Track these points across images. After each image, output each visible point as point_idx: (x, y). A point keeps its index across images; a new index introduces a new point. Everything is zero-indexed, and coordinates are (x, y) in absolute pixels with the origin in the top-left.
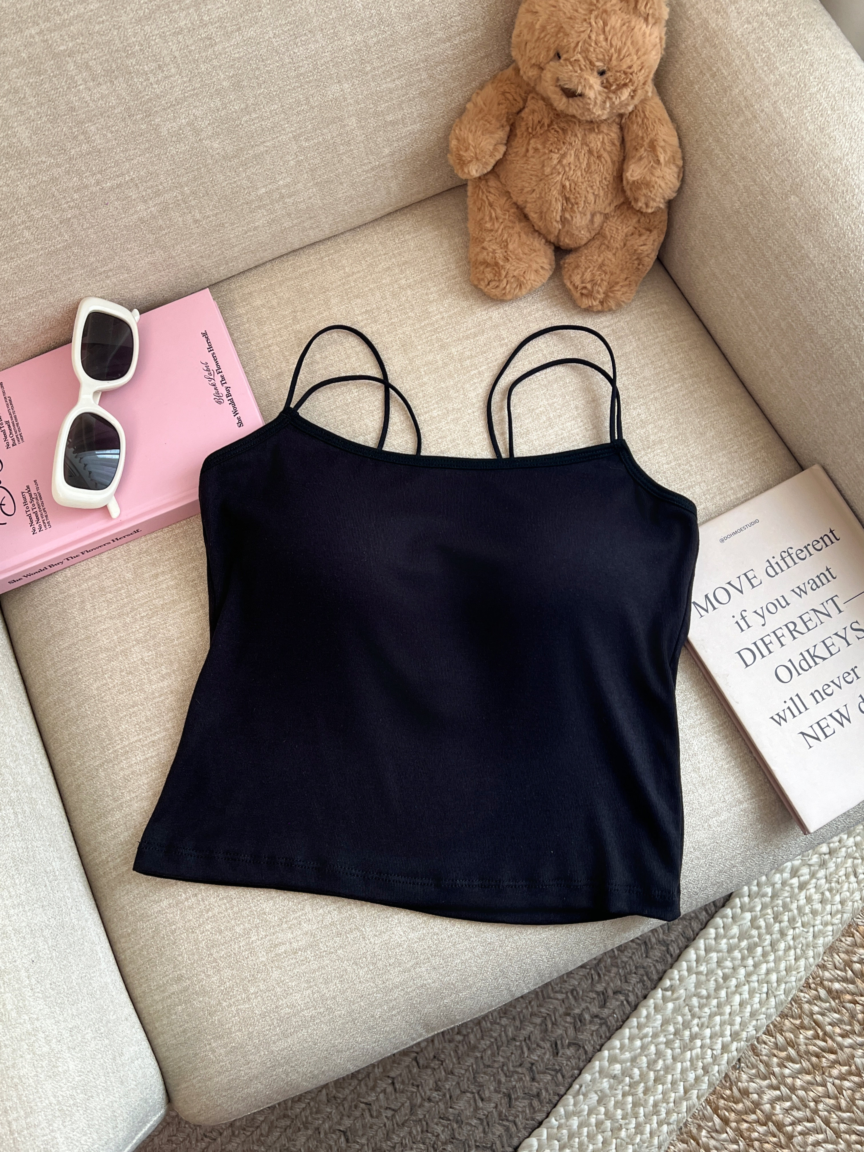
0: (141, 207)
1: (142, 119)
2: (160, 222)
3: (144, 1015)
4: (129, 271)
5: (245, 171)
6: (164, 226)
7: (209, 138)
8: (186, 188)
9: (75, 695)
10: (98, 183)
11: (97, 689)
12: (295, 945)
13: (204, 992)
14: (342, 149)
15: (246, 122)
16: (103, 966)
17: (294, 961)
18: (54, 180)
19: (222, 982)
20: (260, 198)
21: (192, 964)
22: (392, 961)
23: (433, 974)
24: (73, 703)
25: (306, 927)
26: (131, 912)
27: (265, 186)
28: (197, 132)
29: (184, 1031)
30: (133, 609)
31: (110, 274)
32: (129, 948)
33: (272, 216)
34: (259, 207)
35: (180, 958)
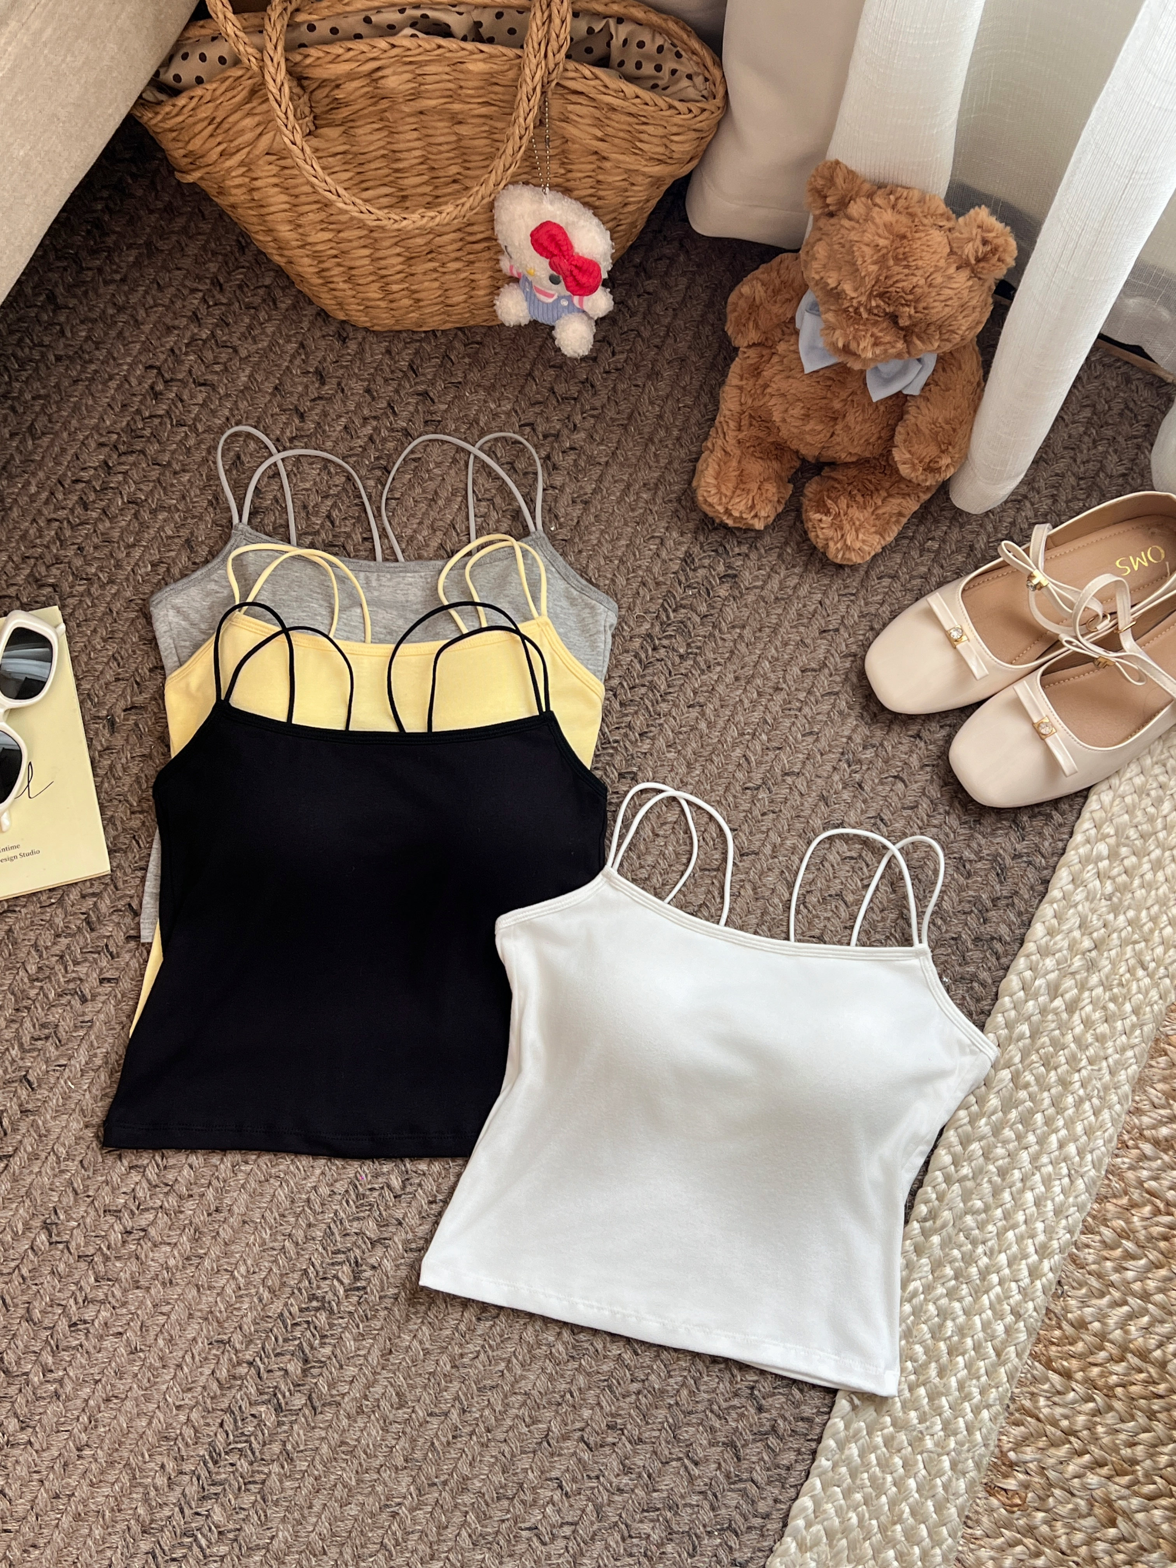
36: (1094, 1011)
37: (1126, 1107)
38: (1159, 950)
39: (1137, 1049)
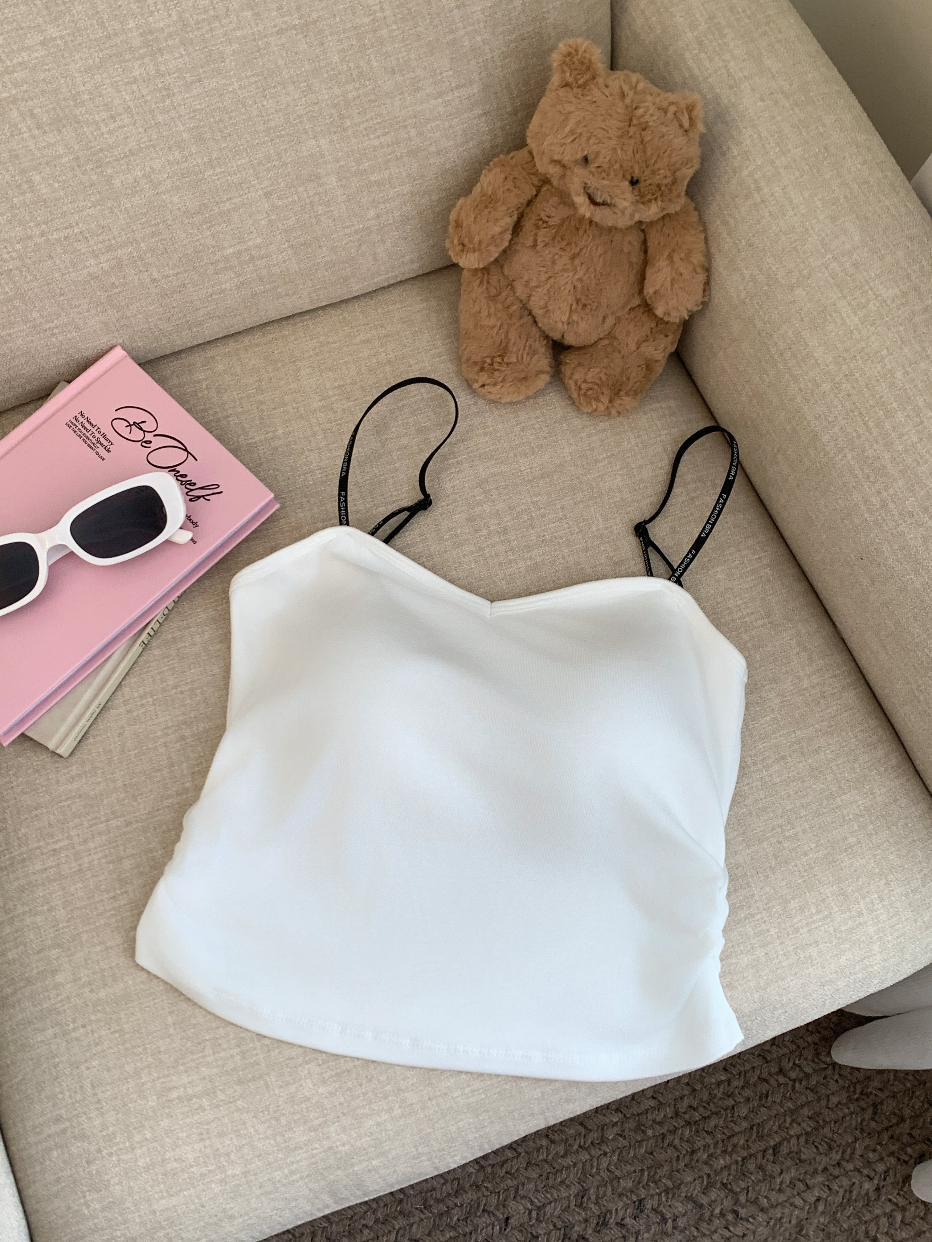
33: (241, 279)
34: (226, 268)
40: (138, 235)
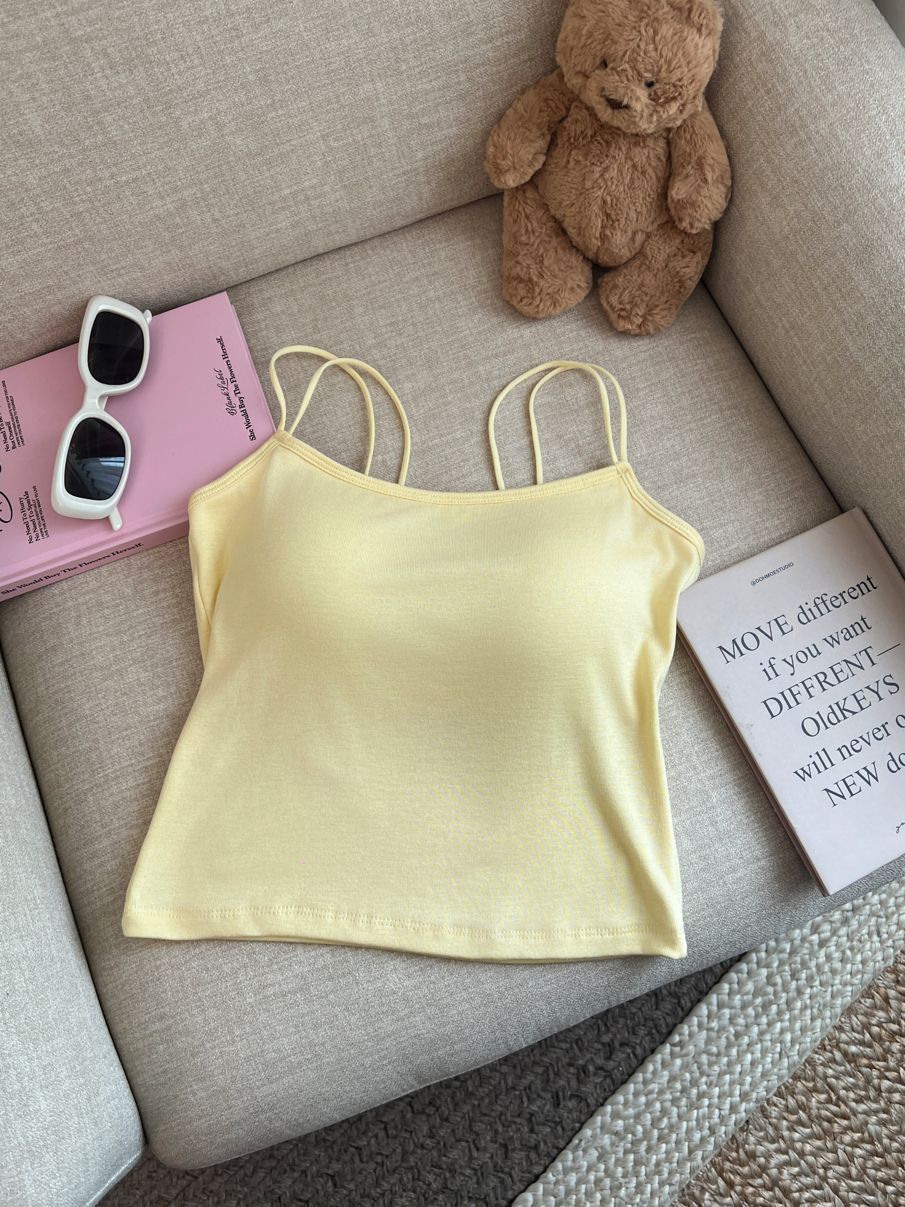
0: (157, 203)
1: (162, 111)
2: (178, 220)
3: (124, 1053)
4: (142, 269)
5: (268, 170)
6: (181, 224)
7: (232, 133)
8: (206, 186)
9: (66, 714)
10: (112, 176)
11: (90, 709)
12: (285, 988)
13: (188, 1033)
14: (373, 151)
15: (272, 118)
16: (83, 999)
17: (282, 1004)
18: (66, 171)
19: (206, 1022)
20: (284, 199)
21: (176, 1002)
22: (385, 1009)
23: (428, 1024)
24: (64, 723)
25: (297, 969)
26: (115, 945)
27: (290, 187)
28: (220, 127)
29: (165, 1072)
30: (131, 627)
31: (122, 271)
32: (111, 982)
33: (296, 219)
34: (283, 209)
35: (163, 995)
36: (836, 951)
37: (833, 1023)
38: (894, 928)
39: (854, 988)
40: (203, 177)
